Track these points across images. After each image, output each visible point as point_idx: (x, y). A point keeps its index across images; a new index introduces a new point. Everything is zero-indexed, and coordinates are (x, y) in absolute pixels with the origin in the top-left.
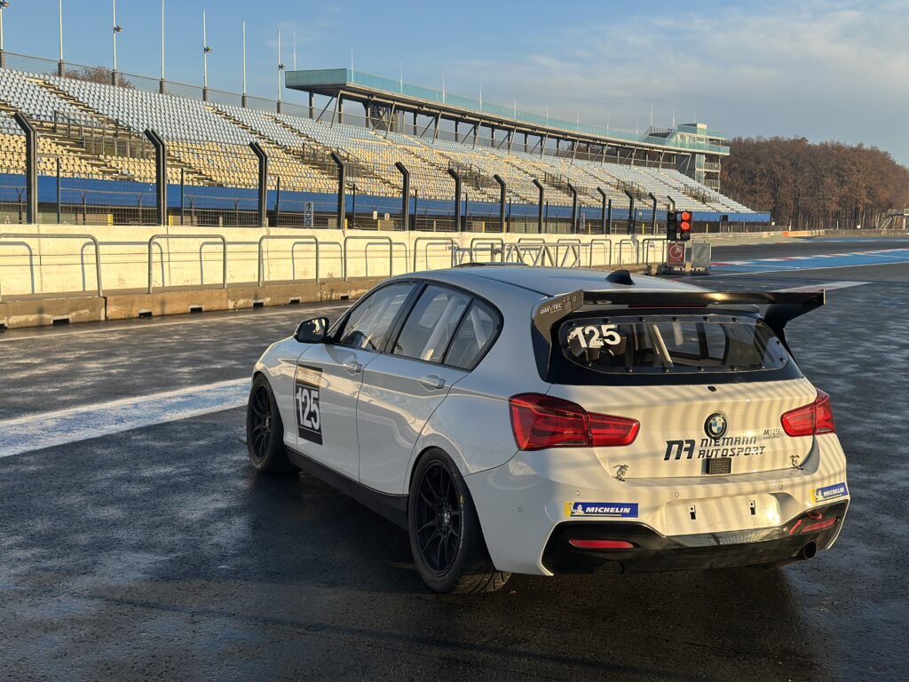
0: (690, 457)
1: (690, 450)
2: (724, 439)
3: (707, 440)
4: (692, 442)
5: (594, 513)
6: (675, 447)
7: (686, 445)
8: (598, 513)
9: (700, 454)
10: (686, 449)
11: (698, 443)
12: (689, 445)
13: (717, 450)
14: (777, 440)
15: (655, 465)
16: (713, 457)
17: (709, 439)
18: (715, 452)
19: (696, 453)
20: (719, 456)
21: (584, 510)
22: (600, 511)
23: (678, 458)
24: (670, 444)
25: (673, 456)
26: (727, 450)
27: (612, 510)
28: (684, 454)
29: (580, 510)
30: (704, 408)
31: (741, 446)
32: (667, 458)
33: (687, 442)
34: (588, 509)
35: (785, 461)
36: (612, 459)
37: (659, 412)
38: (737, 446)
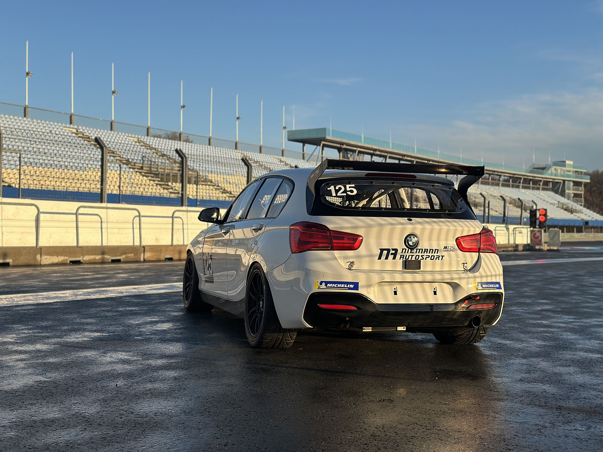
0: (394, 258)
1: (395, 255)
2: (417, 249)
3: (406, 249)
4: (396, 250)
5: (332, 287)
6: (385, 252)
7: (392, 252)
8: (334, 287)
9: (401, 257)
10: (392, 254)
11: (400, 251)
12: (394, 252)
13: (412, 256)
14: (452, 253)
15: (372, 263)
16: (410, 259)
17: (407, 249)
18: (410, 257)
19: (398, 257)
20: (413, 259)
21: (326, 285)
22: (335, 286)
23: (387, 258)
24: (382, 250)
25: (383, 257)
26: (419, 256)
27: (343, 286)
28: (391, 257)
29: (323, 285)
30: (403, 230)
31: (428, 254)
32: (380, 258)
33: (393, 250)
34: (329, 285)
35: (458, 265)
36: (345, 258)
37: (375, 230)
38: (425, 254)
